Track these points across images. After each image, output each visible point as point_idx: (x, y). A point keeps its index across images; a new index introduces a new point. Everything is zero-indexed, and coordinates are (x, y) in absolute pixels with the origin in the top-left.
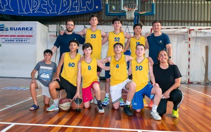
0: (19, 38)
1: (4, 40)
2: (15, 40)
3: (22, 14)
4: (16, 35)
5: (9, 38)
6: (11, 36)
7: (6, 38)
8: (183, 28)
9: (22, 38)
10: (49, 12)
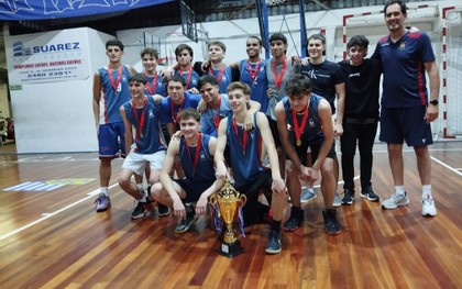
0: (54, 67)
1: (25, 76)
2: (47, 73)
3: (52, 15)
4: (49, 61)
5: (35, 70)
6: (38, 65)
7: (29, 69)
8: (420, 7)
9: (60, 67)
10: (111, 3)
